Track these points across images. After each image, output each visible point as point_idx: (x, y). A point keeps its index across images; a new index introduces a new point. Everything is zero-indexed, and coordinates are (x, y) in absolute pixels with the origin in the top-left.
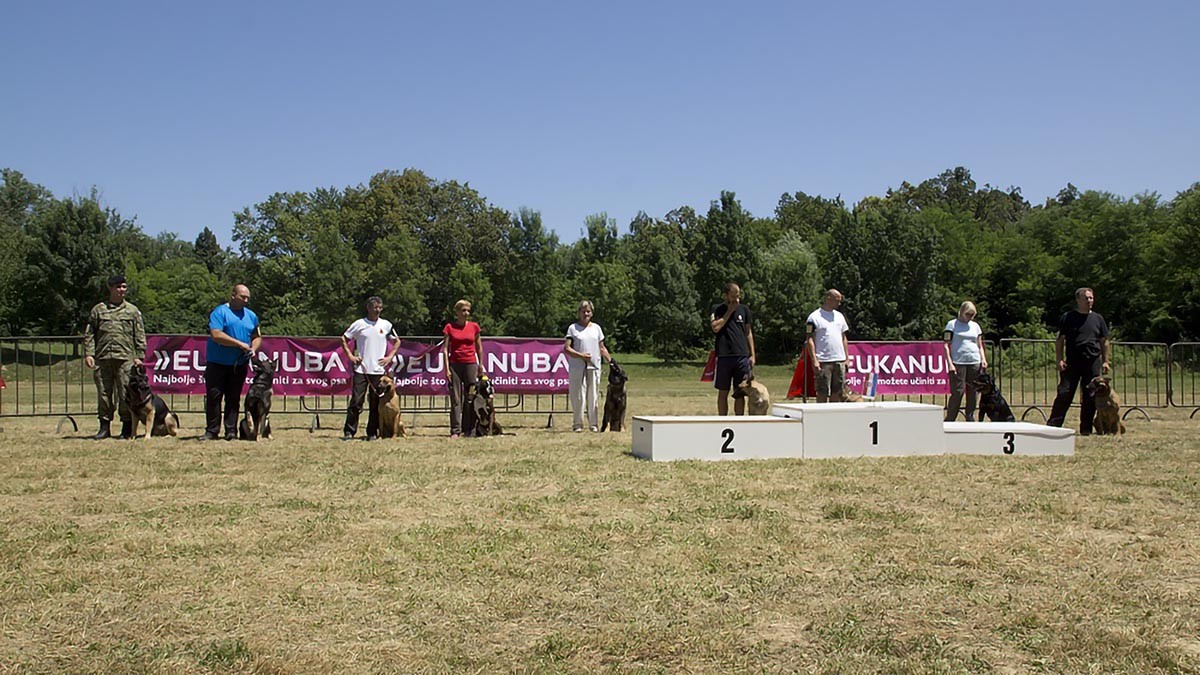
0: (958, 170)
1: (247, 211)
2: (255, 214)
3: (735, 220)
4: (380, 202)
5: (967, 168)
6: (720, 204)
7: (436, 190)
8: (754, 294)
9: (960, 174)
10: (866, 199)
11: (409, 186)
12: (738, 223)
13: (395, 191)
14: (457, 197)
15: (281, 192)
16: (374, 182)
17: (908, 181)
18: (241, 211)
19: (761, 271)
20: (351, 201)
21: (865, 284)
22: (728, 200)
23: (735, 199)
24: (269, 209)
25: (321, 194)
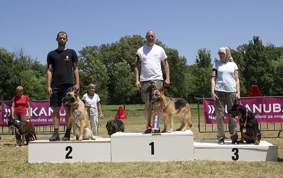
3: (259, 48)
6: (253, 42)
12: (260, 49)
15: (88, 46)
19: (271, 69)
22: (256, 40)
23: (259, 39)
24: (84, 53)
25: (104, 46)
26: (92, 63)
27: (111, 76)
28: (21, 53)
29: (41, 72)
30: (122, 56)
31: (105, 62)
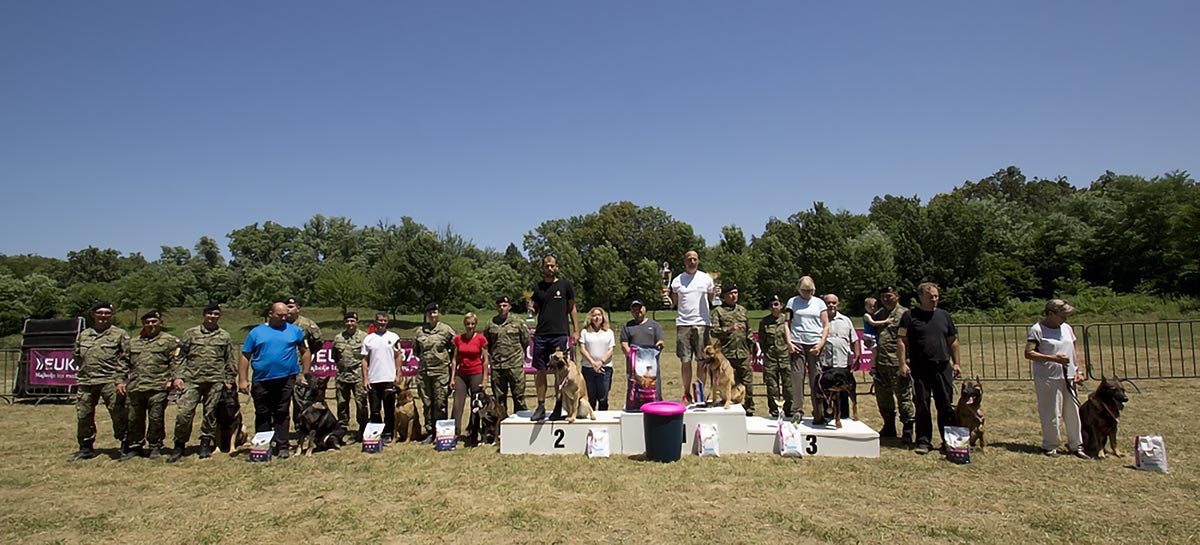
0: (1009, 169)
1: (530, 232)
2: (536, 234)
4: (606, 222)
5: (1017, 166)
6: (814, 210)
7: (639, 212)
8: (842, 268)
9: (1011, 171)
10: (937, 196)
11: (624, 212)
12: (826, 220)
13: (615, 216)
14: (654, 216)
15: (550, 220)
16: (603, 210)
17: (970, 180)
18: (528, 234)
19: (846, 252)
20: (590, 222)
21: (927, 258)
24: (543, 230)
25: (574, 219)
26: (557, 247)
27: (587, 268)
28: (449, 233)
29: (478, 261)
30: (604, 235)
31: (577, 245)
